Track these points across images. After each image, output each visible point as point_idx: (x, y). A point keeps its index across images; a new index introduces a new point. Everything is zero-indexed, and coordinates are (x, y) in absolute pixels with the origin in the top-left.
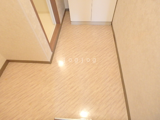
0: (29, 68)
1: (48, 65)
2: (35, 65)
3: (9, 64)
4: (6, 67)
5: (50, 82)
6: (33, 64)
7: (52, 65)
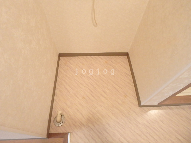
0: (125, 81)
1: (137, 103)
2: (132, 85)
3: (124, 57)
4: (120, 56)
5: (112, 113)
6: (132, 82)
7: (138, 109)
